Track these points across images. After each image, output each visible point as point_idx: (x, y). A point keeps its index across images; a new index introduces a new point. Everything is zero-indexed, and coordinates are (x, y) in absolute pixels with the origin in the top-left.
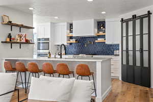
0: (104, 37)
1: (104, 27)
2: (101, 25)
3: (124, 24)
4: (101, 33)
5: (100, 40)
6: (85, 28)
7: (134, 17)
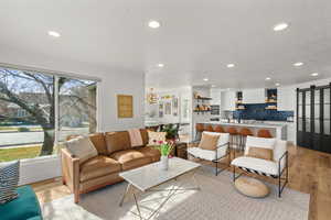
0: (275, 104)
1: (276, 94)
2: (272, 93)
3: (301, 95)
4: (272, 101)
5: (270, 107)
6: (255, 96)
7: (313, 88)
